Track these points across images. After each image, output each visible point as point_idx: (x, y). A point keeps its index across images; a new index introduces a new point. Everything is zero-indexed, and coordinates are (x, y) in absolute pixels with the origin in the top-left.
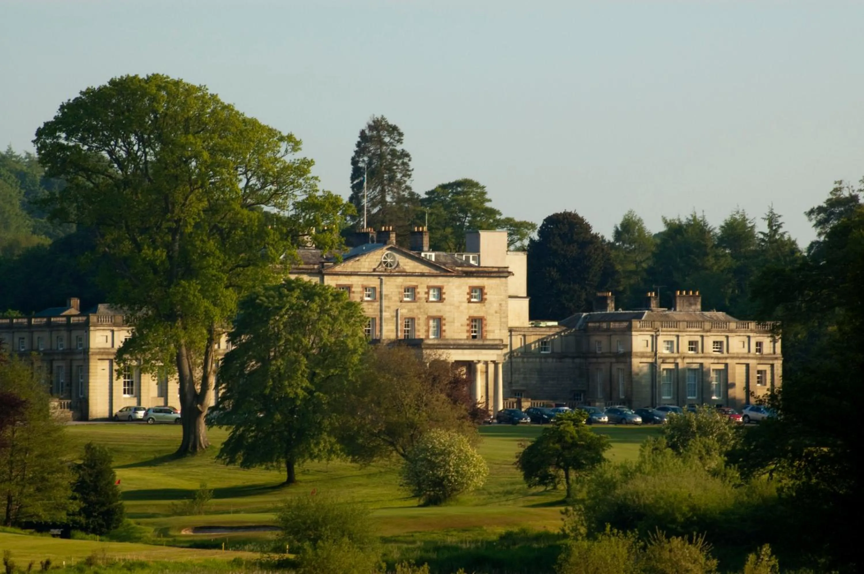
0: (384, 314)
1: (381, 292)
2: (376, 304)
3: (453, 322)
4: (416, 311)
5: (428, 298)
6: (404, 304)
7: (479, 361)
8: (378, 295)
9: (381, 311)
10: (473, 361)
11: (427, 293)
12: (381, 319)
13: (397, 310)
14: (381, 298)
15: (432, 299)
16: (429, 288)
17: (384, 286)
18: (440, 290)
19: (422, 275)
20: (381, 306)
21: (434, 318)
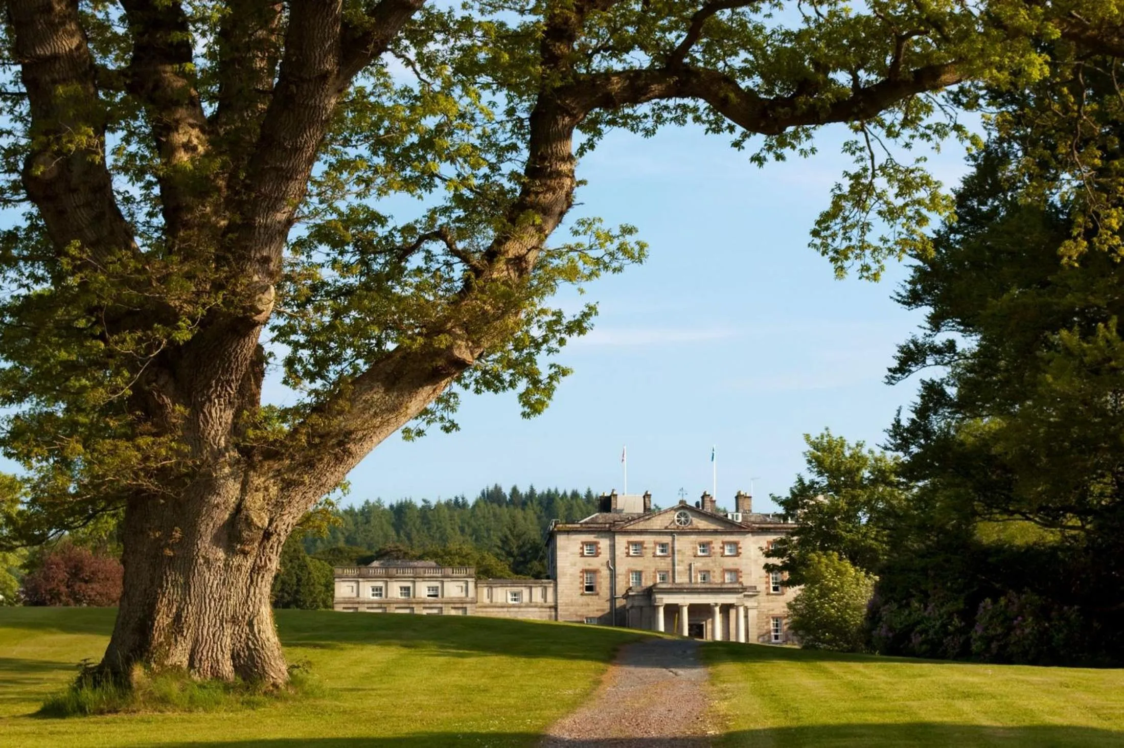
0: (677, 567)
1: (673, 548)
2: (669, 559)
3: (750, 574)
4: (711, 565)
5: (724, 552)
6: (698, 559)
7: (716, 605)
8: (670, 550)
9: (674, 565)
10: (709, 605)
11: (723, 548)
12: (674, 572)
13: (690, 565)
14: (673, 553)
15: (727, 553)
16: (723, 543)
17: (676, 542)
18: (735, 544)
19: (715, 532)
20: (673, 560)
21: (730, 571)
